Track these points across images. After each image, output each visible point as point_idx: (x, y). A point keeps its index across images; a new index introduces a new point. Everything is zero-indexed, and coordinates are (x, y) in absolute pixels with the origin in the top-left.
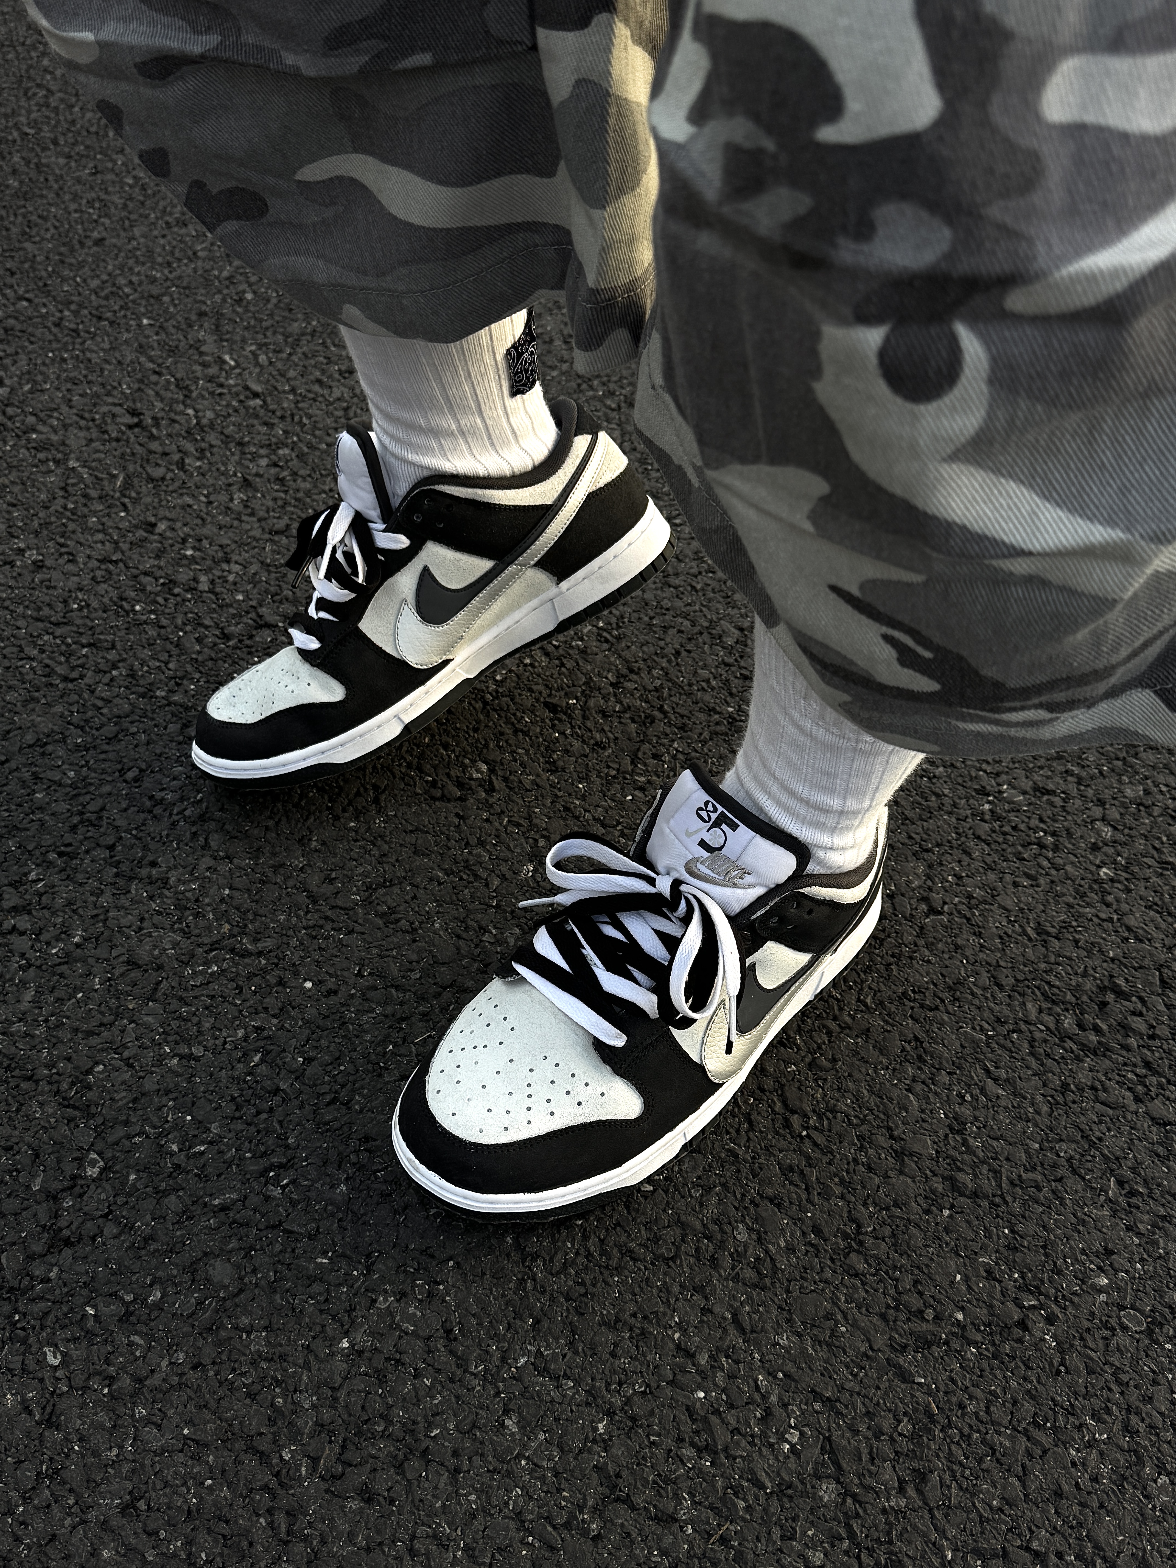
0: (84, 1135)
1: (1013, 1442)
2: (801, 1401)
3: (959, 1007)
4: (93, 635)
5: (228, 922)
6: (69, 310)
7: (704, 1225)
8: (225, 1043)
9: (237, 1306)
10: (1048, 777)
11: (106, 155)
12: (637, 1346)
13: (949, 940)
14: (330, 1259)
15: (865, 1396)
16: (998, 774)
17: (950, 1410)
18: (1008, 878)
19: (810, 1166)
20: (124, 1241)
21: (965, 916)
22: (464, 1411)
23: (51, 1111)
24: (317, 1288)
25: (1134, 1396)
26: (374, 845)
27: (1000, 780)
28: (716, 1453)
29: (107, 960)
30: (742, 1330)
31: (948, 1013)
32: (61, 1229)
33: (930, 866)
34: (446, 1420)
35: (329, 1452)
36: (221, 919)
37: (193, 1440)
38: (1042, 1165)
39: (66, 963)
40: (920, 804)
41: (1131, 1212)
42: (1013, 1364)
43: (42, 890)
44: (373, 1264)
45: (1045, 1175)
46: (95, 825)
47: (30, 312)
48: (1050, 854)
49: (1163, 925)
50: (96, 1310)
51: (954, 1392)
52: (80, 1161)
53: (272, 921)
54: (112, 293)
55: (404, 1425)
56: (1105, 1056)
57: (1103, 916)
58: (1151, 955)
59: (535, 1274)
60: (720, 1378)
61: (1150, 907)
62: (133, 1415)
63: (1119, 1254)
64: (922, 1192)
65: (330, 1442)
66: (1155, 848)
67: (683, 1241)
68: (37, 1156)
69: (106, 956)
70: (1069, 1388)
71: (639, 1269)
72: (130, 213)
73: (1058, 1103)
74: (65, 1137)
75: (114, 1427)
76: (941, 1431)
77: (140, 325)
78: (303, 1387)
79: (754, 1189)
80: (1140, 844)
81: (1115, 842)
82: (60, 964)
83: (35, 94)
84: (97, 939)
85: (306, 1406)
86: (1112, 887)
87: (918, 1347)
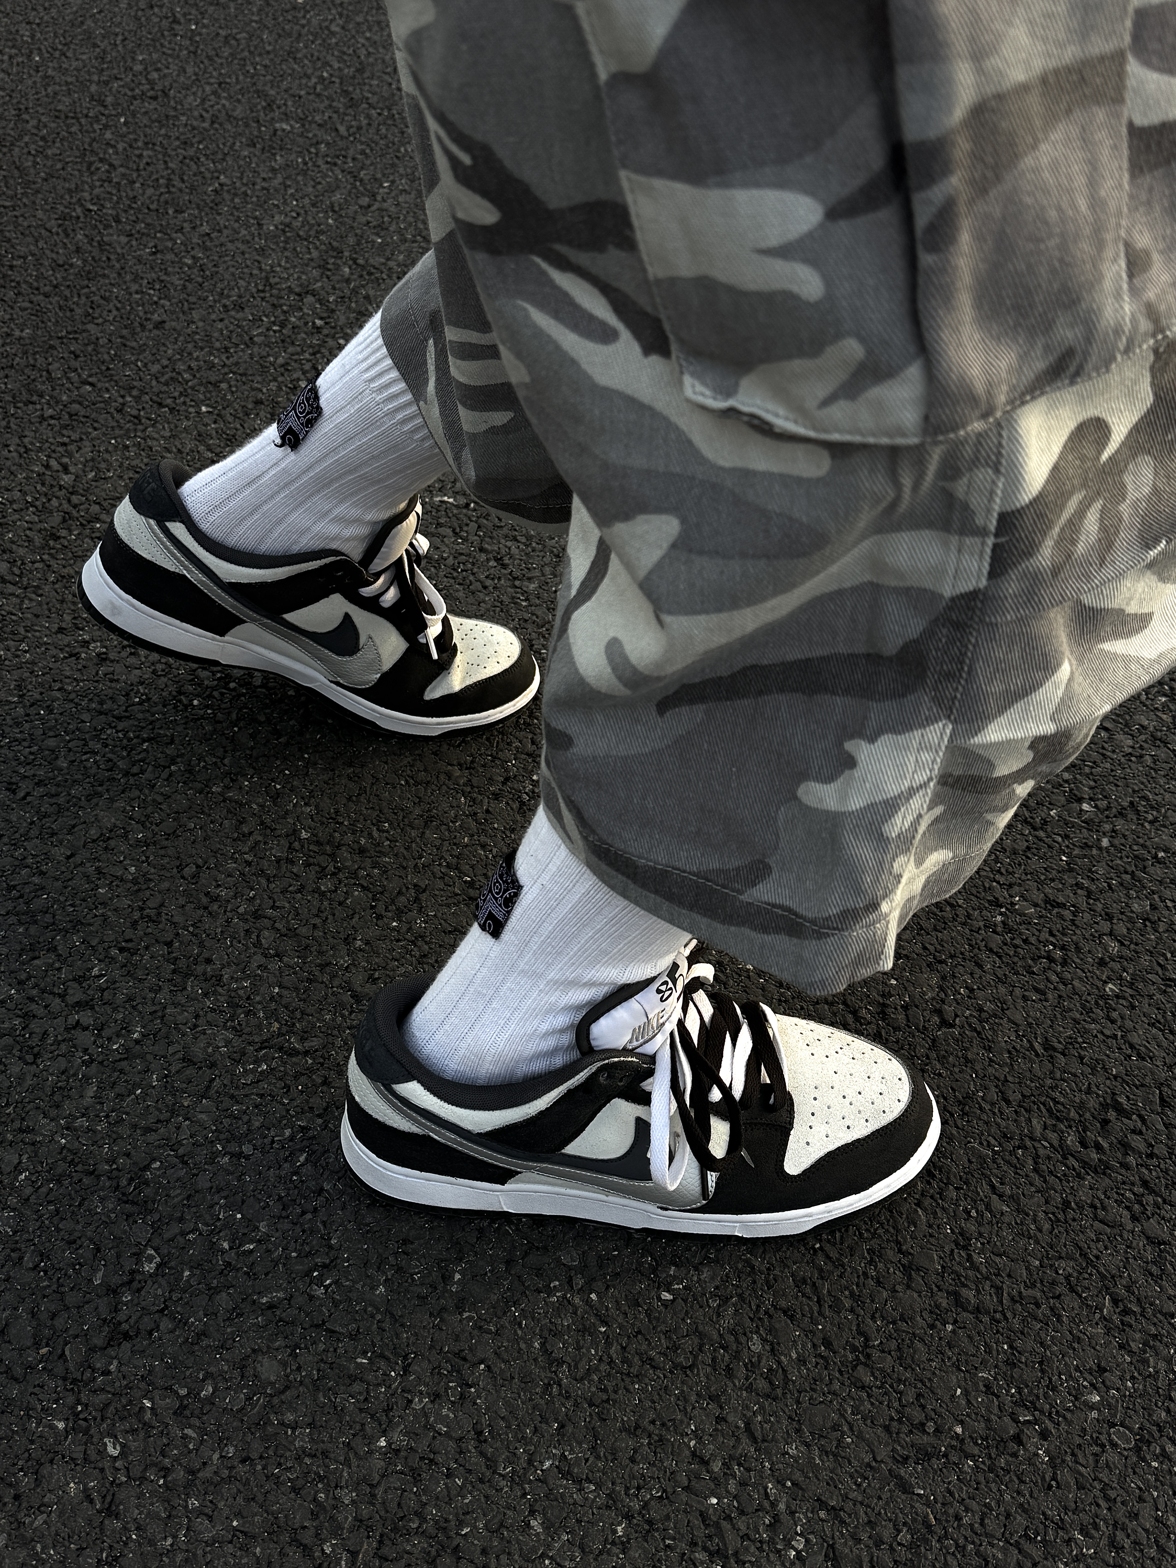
0: (141, 1232)
1: (1006, 1555)
2: (807, 1510)
3: (968, 1121)
4: (153, 729)
5: (277, 1020)
6: (131, 396)
7: (721, 1336)
8: (273, 1142)
9: (283, 1402)
10: (1058, 890)
11: (165, 234)
12: (655, 1453)
13: (960, 1054)
14: (369, 1359)
15: (868, 1506)
16: (1011, 886)
17: (947, 1521)
18: (1018, 991)
19: (822, 1278)
20: (179, 1336)
21: (975, 1030)
22: (493, 1510)
23: (111, 1206)
24: (357, 1387)
25: (1121, 1513)
26: (415, 946)
27: (1013, 892)
28: (727, 1557)
29: (165, 1057)
30: (754, 1439)
31: (958, 1127)
32: (120, 1323)
33: (944, 978)
34: (476, 1519)
35: (367, 1547)
36: (271, 1017)
37: (242, 1532)
38: (1042, 1282)
39: (126, 1059)
40: (935, 914)
41: (1124, 1331)
42: (1007, 1478)
43: (104, 986)
44: (409, 1365)
45: (1044, 1292)
46: (154, 921)
47: (93, 397)
48: (1059, 969)
49: (1165, 1044)
50: (153, 1404)
51: (951, 1504)
52: (138, 1256)
53: (318, 1020)
54: (172, 378)
55: (437, 1522)
56: (1104, 1174)
57: (1108, 1032)
58: (1152, 1073)
59: (561, 1380)
60: (732, 1486)
61: (1153, 1025)
62: (187, 1506)
63: (1111, 1371)
64: (927, 1307)
65: (369, 1537)
66: (1159, 964)
67: (700, 1350)
68: (98, 1250)
69: (162, 1053)
70: (1060, 1502)
71: (659, 1377)
72: (188, 295)
73: (1059, 1220)
74: (125, 1232)
75: (169, 1517)
76: (938, 1541)
77: (198, 413)
78: (343, 1484)
79: (768, 1300)
80: (1145, 960)
81: (1121, 958)
82: (120, 1060)
83: (98, 169)
84: (155, 1035)
85: (347, 1502)
86: (1117, 1003)
87: (918, 1459)
